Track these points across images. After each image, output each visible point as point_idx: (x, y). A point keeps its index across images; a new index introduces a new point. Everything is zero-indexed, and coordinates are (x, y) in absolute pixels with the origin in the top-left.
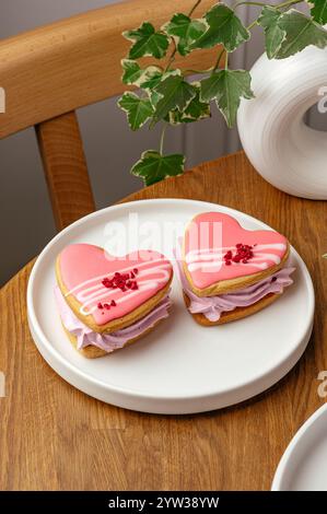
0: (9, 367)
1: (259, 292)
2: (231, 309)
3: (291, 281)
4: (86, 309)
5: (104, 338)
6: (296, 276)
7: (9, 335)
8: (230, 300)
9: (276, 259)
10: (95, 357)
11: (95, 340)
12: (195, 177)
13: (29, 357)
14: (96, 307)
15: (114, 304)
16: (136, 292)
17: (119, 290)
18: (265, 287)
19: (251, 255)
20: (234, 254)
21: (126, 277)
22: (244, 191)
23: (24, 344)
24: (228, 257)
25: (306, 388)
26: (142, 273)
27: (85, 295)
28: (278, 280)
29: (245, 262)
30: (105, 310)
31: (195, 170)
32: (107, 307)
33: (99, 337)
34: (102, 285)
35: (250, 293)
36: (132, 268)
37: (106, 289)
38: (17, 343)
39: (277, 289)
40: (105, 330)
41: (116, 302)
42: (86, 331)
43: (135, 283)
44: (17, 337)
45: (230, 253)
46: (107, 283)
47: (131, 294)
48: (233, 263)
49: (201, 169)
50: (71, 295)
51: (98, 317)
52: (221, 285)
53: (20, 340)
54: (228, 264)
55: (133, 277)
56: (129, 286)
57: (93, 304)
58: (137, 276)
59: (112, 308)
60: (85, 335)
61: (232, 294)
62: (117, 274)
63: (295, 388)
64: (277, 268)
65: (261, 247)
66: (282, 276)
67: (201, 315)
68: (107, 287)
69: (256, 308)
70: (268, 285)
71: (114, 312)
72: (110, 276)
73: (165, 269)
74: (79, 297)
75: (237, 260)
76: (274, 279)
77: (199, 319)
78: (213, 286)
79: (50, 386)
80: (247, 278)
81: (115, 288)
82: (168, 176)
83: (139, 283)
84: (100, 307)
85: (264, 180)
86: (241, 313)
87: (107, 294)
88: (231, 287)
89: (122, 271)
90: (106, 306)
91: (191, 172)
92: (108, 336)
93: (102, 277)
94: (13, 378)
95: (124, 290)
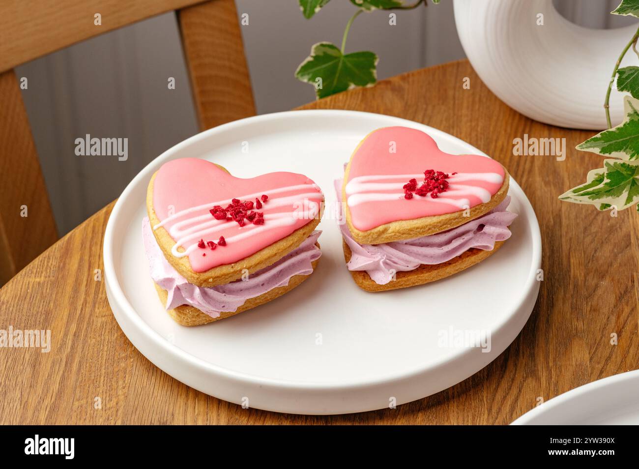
0: (66, 335)
1: (455, 244)
2: (411, 268)
3: (508, 233)
4: (181, 248)
5: (204, 294)
6: (518, 228)
7: (76, 290)
8: (410, 253)
9: (483, 195)
10: (194, 326)
11: (192, 296)
12: (394, 90)
13: (98, 322)
14: (196, 245)
15: (223, 243)
16: (260, 228)
17: (234, 223)
18: (466, 237)
19: (445, 187)
20: (420, 184)
21: (250, 206)
22: (464, 111)
23: (94, 304)
24: (410, 188)
25: (514, 391)
26: (273, 203)
27: (181, 229)
28: (487, 229)
29: (434, 196)
30: (208, 251)
31: (396, 80)
32: (212, 246)
33: (197, 291)
34: (210, 215)
35: (440, 245)
36: (259, 195)
37: (216, 221)
38: (85, 301)
39: (486, 242)
40: (206, 281)
41: (227, 240)
42: (180, 281)
43: (261, 215)
44: (87, 294)
45: (413, 182)
46: (218, 213)
47: (252, 231)
48: (416, 197)
49: (404, 79)
50: (162, 227)
51: (196, 259)
52: (394, 227)
53: (90, 299)
54: (409, 197)
55: (259, 206)
56: (251, 218)
57: (191, 242)
58: (266, 207)
59: (221, 249)
60: (178, 289)
61: (413, 244)
62: (236, 202)
63: (496, 390)
64: (484, 210)
65: (462, 177)
66: (493, 223)
67: (364, 274)
68: (218, 218)
69: (450, 270)
70: (471, 235)
71: (221, 254)
72: (225, 203)
73: (311, 199)
74: (173, 231)
75: (422, 193)
76: (481, 227)
77: (360, 279)
78: (381, 228)
79: (123, 365)
80: (435, 220)
81: (229, 220)
82: (352, 86)
83: (265, 216)
84: (202, 245)
85: (496, 98)
86: (426, 276)
87: (215, 228)
88: (409, 232)
89: (243, 199)
90: (211, 244)
91: (388, 83)
92: (211, 292)
93: (211, 205)
94: (68, 350)
95: (242, 224)
